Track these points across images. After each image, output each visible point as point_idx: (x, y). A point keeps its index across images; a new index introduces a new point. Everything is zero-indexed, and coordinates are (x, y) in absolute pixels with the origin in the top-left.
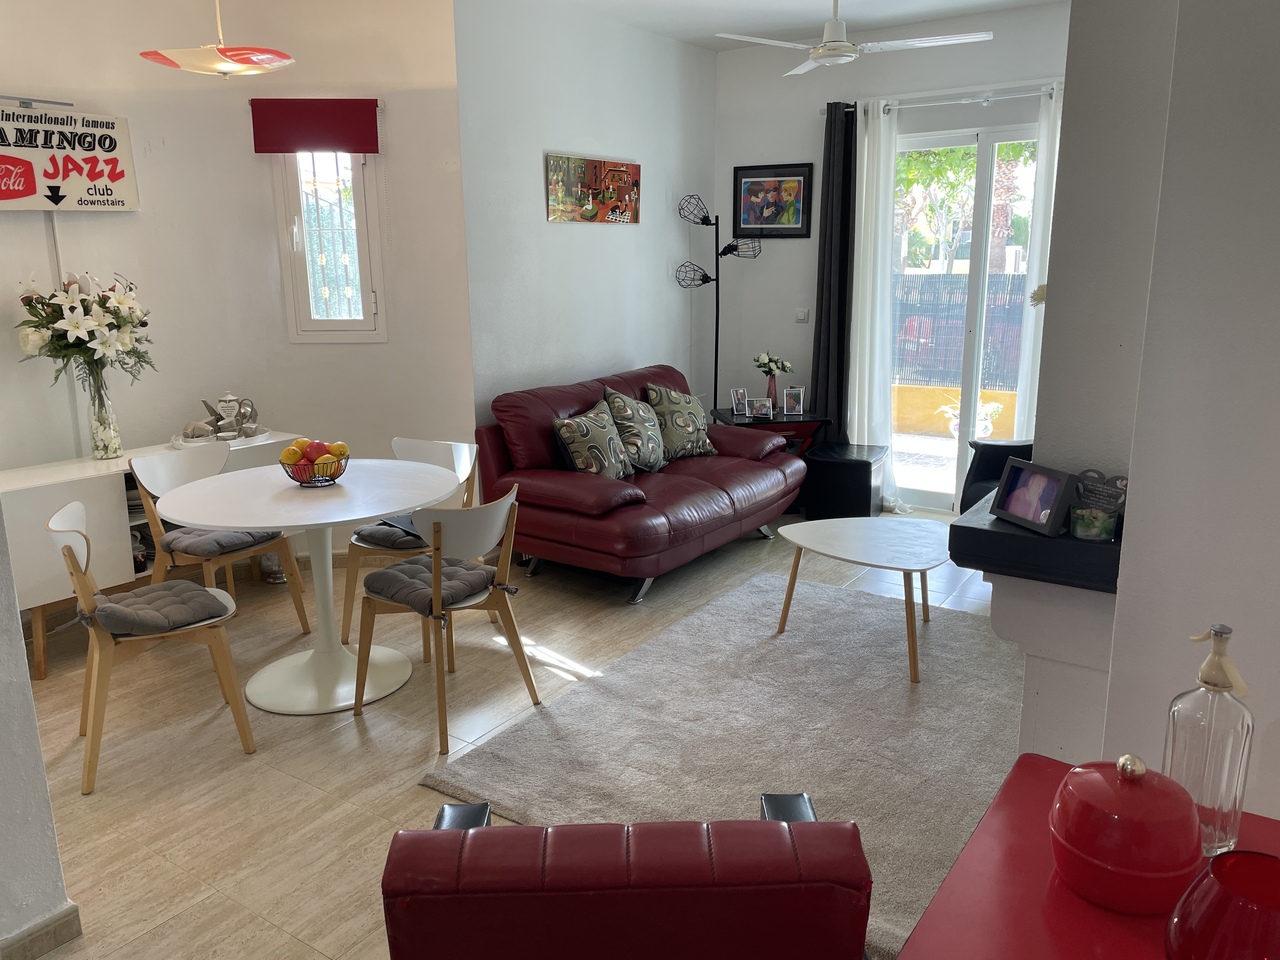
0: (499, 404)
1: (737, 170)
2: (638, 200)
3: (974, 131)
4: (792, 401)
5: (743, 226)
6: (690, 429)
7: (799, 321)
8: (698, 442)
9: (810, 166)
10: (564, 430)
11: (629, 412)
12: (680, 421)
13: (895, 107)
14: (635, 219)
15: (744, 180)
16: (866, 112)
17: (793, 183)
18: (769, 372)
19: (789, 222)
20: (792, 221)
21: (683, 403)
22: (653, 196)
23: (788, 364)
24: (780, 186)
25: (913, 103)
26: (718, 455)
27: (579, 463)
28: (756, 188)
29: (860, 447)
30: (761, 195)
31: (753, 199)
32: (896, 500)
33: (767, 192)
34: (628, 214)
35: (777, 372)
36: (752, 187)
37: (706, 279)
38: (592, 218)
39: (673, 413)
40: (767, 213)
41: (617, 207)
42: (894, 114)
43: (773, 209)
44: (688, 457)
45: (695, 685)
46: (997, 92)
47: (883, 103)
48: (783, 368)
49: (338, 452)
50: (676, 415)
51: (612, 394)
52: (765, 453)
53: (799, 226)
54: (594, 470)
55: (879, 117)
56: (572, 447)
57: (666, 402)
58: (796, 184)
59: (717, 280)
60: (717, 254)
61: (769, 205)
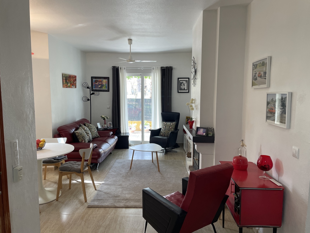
0: (60, 129)
1: (92, 77)
2: (76, 83)
3: (140, 74)
4: (110, 125)
5: (94, 89)
6: (95, 132)
7: (108, 108)
8: (97, 134)
9: (109, 78)
10: (77, 133)
11: (86, 129)
12: (93, 130)
13: (126, 68)
14: (76, 87)
15: (94, 79)
16: (121, 69)
17: (105, 81)
18: (104, 119)
19: (104, 88)
20: (105, 88)
21: (92, 126)
22: (78, 82)
23: (108, 117)
24: (102, 81)
25: (130, 68)
26: (100, 137)
27: (80, 141)
28: (97, 81)
29: (123, 133)
30: (98, 83)
31: (96, 83)
32: (131, 143)
33: (99, 82)
34: (75, 86)
35: (106, 119)
36: (96, 81)
37: (88, 100)
38: (69, 87)
39: (91, 129)
40: (99, 86)
41: (73, 85)
42: (126, 69)
43: (101, 86)
44: (95, 138)
45: (123, 180)
46: (144, 67)
47: (124, 67)
48: (107, 118)
49: (44, 141)
50: (92, 129)
51: (82, 125)
52: (110, 136)
53: (107, 89)
54: (83, 142)
55: (123, 70)
56: (78, 137)
57: (89, 126)
58: (106, 81)
59: (90, 100)
60: (91, 95)
61: (100, 85)
